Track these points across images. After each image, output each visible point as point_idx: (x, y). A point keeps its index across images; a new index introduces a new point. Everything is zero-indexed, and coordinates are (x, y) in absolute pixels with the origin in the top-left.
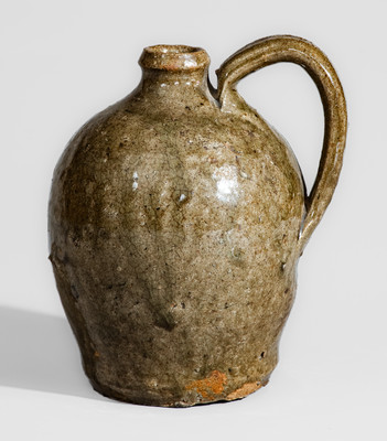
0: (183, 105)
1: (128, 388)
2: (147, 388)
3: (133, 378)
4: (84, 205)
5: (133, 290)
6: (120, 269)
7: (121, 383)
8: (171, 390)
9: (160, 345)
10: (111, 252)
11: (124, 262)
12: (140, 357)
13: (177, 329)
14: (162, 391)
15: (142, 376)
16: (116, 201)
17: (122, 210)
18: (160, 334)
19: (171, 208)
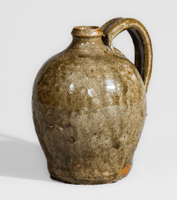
0: (103, 51)
1: (94, 178)
2: (103, 176)
3: (98, 173)
4: (80, 99)
5: (106, 133)
6: (101, 125)
7: (91, 176)
8: (113, 175)
9: (112, 156)
10: (97, 118)
11: (104, 122)
12: (103, 163)
13: (120, 148)
14: (109, 177)
15: (102, 171)
16: (98, 95)
17: (102, 99)
18: (113, 151)
19: (122, 95)
